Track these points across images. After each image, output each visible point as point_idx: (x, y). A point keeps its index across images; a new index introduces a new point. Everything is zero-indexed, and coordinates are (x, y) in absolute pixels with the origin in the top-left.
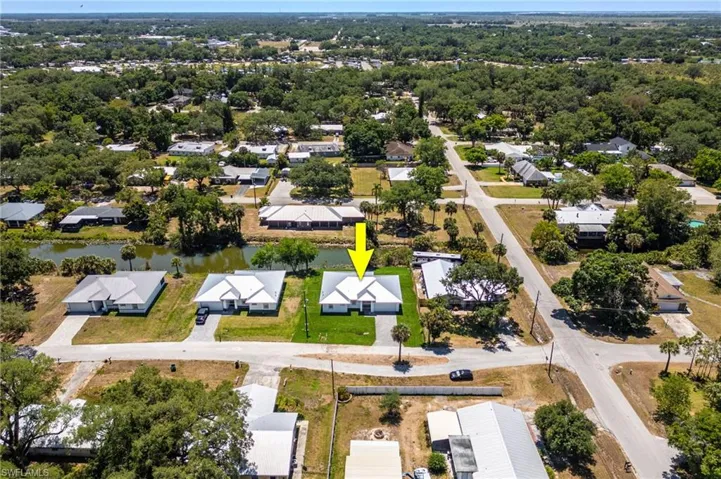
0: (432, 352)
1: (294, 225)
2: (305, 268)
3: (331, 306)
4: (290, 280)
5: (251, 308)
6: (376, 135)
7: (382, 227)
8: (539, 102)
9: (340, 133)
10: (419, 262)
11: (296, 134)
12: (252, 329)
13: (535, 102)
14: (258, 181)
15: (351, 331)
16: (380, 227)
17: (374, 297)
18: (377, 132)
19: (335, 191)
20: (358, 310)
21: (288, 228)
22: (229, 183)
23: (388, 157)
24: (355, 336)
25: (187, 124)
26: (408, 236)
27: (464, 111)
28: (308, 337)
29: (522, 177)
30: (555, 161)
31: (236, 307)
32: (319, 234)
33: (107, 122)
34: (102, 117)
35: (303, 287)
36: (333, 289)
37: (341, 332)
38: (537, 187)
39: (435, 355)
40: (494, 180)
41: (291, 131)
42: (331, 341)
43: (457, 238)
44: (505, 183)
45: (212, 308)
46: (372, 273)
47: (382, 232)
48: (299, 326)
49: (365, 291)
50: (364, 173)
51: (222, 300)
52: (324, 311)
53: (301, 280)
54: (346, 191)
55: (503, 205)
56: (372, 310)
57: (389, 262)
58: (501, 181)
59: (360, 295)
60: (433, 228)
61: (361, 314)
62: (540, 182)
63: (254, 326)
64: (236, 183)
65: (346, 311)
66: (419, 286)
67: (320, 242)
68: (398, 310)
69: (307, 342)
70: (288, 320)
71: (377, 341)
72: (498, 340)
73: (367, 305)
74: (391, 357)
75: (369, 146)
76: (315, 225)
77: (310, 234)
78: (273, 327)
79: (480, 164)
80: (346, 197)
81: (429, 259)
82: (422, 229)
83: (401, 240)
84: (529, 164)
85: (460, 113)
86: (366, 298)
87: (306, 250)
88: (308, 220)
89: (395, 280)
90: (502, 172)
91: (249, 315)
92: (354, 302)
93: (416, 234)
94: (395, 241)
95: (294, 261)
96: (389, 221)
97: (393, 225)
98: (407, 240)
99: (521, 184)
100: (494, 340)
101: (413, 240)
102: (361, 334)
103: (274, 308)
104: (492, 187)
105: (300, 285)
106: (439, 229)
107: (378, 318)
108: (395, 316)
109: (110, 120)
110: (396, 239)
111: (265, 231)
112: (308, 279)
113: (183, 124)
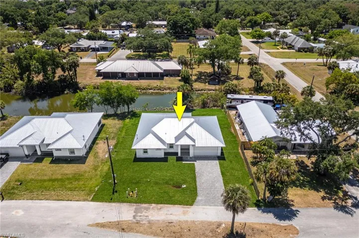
0: (271, 215)
1: (124, 76)
2: (127, 110)
3: (145, 151)
4: (109, 122)
5: (56, 154)
6: (189, 20)
7: (196, 77)
8: (288, 10)
9: (165, 26)
10: (234, 103)
11: (137, 27)
12: (50, 180)
13: (286, 10)
14: (104, 49)
15: (167, 183)
16: (194, 78)
17: (194, 140)
18: (190, 19)
19: (160, 55)
20: (176, 154)
21: (120, 78)
22: (83, 50)
23: (197, 36)
24: (172, 191)
25: (65, 19)
26: (218, 84)
27: (244, 12)
28: (114, 192)
29: (294, 46)
30: (312, 37)
31: (39, 153)
32: (144, 83)
33: (10, 17)
34: (7, 14)
35: (121, 130)
36: (149, 131)
37: (156, 183)
38: (306, 52)
39: (277, 221)
40: (273, 49)
41: (134, 25)
42: (142, 199)
43: (262, 84)
44: (281, 50)
45: (12, 153)
46: (190, 114)
47: (196, 81)
48: (106, 177)
49: (184, 134)
50: (181, 46)
51: (22, 146)
52: (138, 156)
53: (121, 122)
54: (168, 55)
55: (287, 63)
56: (191, 155)
57: (204, 105)
58: (278, 49)
59: (178, 138)
60: (237, 78)
61: (179, 159)
62: (308, 48)
63: (53, 177)
64: (88, 51)
65: (163, 156)
66: (237, 127)
67: (144, 89)
68: (219, 154)
69: (111, 200)
70: (95, 168)
71: (199, 198)
72: (345, 193)
73: (185, 149)
74: (219, 225)
75: (184, 27)
76: (141, 76)
77: (136, 83)
78: (77, 177)
79: (260, 40)
80: (168, 58)
81: (242, 101)
82: (229, 79)
83: (213, 87)
84: (298, 38)
85: (241, 13)
86: (185, 141)
87: (126, 93)
88: (135, 71)
89: (213, 120)
90: (276, 44)
91: (52, 162)
92: (171, 146)
93: (224, 82)
94: (207, 87)
95: (115, 104)
96: (201, 73)
97: (205, 76)
98: (217, 87)
99: (294, 51)
100: (341, 194)
101: (223, 87)
102: (180, 187)
103: (82, 153)
104: (273, 52)
105: (118, 126)
106: (242, 78)
107: (198, 164)
108: (217, 162)
109: (12, 15)
110: (207, 86)
111: (100, 81)
112: (127, 120)
113: (63, 19)
